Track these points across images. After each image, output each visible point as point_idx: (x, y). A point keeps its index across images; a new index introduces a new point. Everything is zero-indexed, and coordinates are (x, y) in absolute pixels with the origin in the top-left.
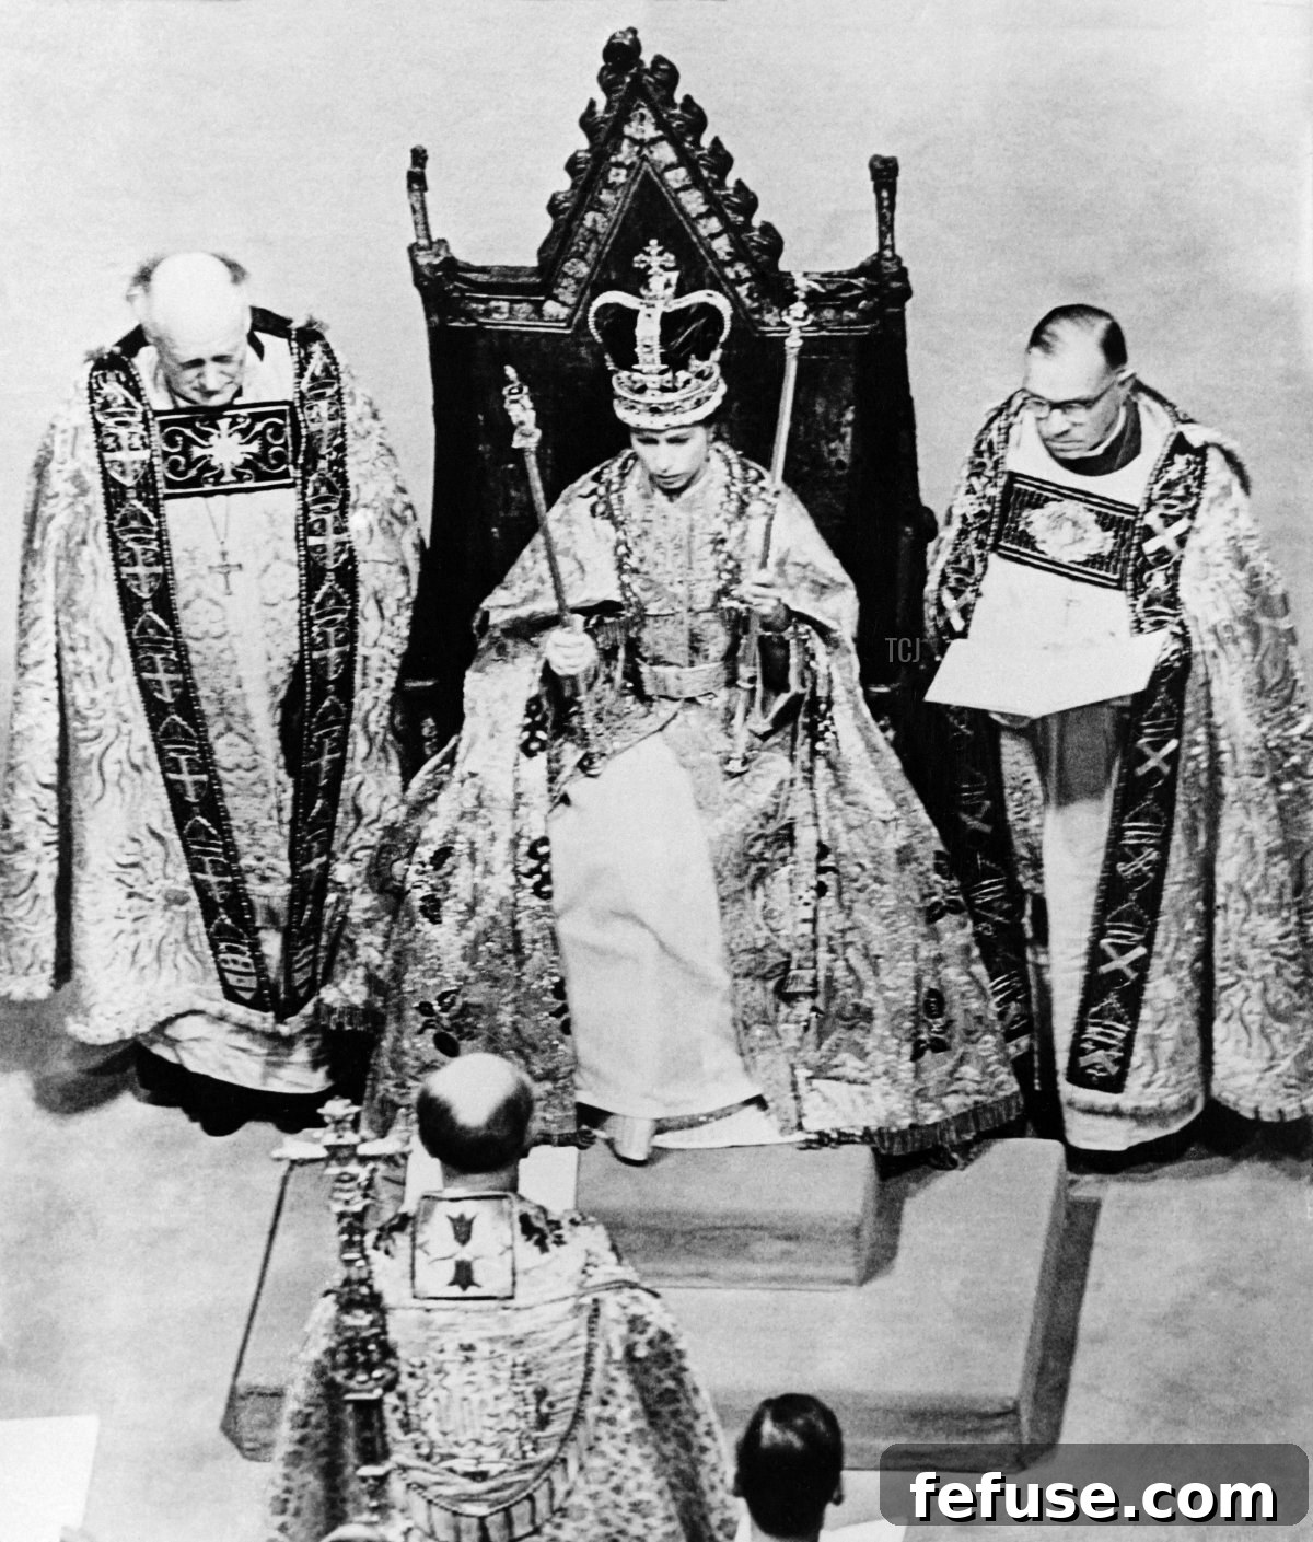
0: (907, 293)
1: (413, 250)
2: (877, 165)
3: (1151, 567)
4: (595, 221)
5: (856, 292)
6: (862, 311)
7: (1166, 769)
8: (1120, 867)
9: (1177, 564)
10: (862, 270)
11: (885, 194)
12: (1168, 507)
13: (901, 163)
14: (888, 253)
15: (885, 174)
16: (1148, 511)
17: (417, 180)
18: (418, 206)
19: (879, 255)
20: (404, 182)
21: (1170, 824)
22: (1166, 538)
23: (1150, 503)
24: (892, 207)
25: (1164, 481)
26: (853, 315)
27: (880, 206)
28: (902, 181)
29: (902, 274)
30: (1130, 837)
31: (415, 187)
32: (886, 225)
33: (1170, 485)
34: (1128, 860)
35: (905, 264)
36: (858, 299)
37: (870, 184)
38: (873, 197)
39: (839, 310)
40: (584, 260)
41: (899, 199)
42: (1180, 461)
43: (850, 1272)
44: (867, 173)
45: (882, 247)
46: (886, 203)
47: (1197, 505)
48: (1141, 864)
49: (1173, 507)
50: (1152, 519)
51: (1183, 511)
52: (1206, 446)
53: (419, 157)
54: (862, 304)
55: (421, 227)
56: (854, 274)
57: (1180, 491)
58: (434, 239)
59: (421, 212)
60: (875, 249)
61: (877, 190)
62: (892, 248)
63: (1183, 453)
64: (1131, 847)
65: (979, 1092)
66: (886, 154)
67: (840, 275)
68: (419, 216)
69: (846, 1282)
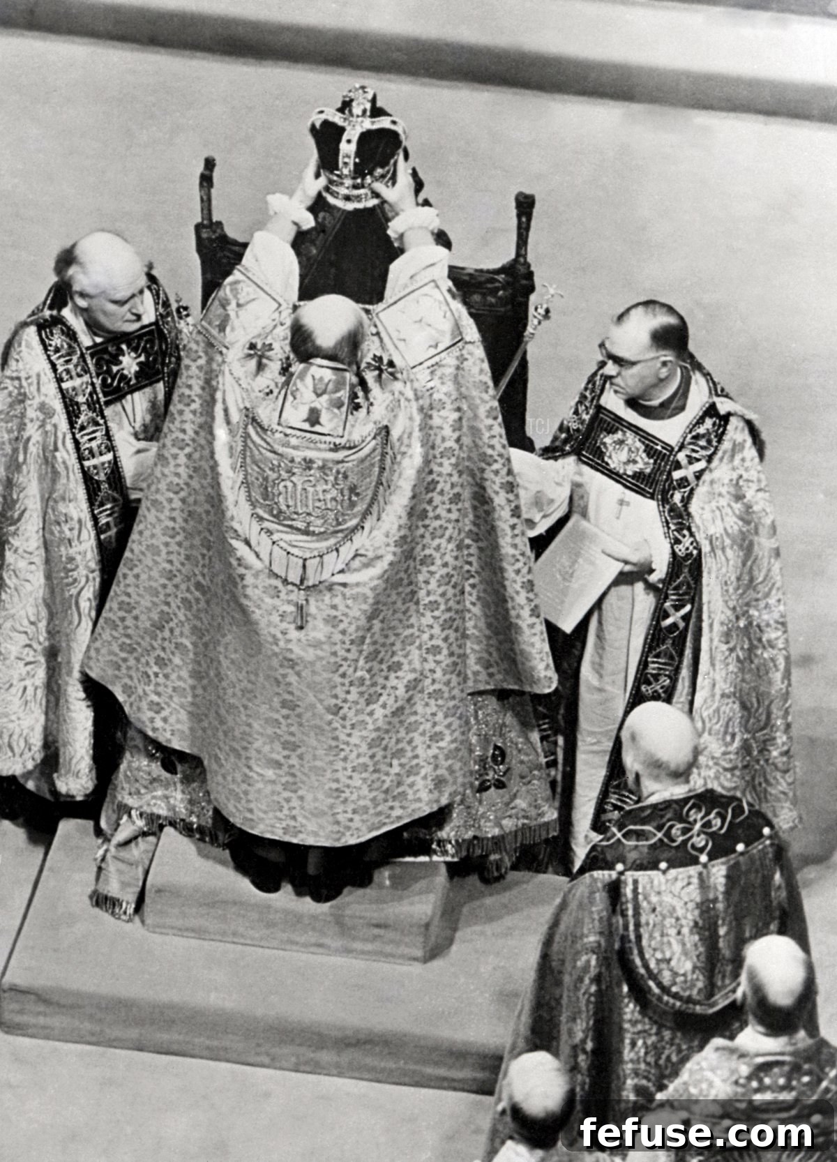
0: (532, 289)
1: (198, 228)
2: (521, 199)
3: (674, 489)
4: (324, 218)
5: (497, 284)
6: (500, 298)
7: (682, 625)
8: (643, 688)
9: (692, 490)
10: (502, 270)
11: (524, 219)
12: (693, 451)
13: (537, 198)
14: (522, 260)
15: (525, 205)
16: (680, 450)
17: (206, 181)
18: (205, 198)
19: (516, 261)
20: (198, 181)
21: (681, 662)
22: (688, 472)
23: (682, 447)
24: (528, 228)
25: (694, 433)
26: (493, 300)
27: (519, 227)
28: (536, 211)
29: (530, 275)
30: (652, 668)
31: (205, 184)
32: (522, 241)
33: (697, 437)
34: (649, 683)
35: (532, 268)
36: (497, 289)
37: (514, 212)
38: (515, 221)
39: (484, 295)
40: (315, 245)
41: (533, 223)
42: (709, 422)
43: (419, 953)
44: (514, 204)
45: (518, 255)
46: (524, 226)
47: (714, 453)
48: (658, 687)
49: (697, 452)
50: (681, 457)
51: (704, 457)
52: (729, 415)
53: (210, 164)
54: (501, 293)
55: (205, 212)
56: (498, 272)
57: (703, 443)
58: (214, 220)
59: (207, 203)
60: (513, 256)
61: (519, 216)
62: (525, 256)
63: (711, 417)
64: (653, 675)
65: (526, 817)
66: (528, 191)
67: (488, 271)
68: (206, 204)
69: (415, 959)
